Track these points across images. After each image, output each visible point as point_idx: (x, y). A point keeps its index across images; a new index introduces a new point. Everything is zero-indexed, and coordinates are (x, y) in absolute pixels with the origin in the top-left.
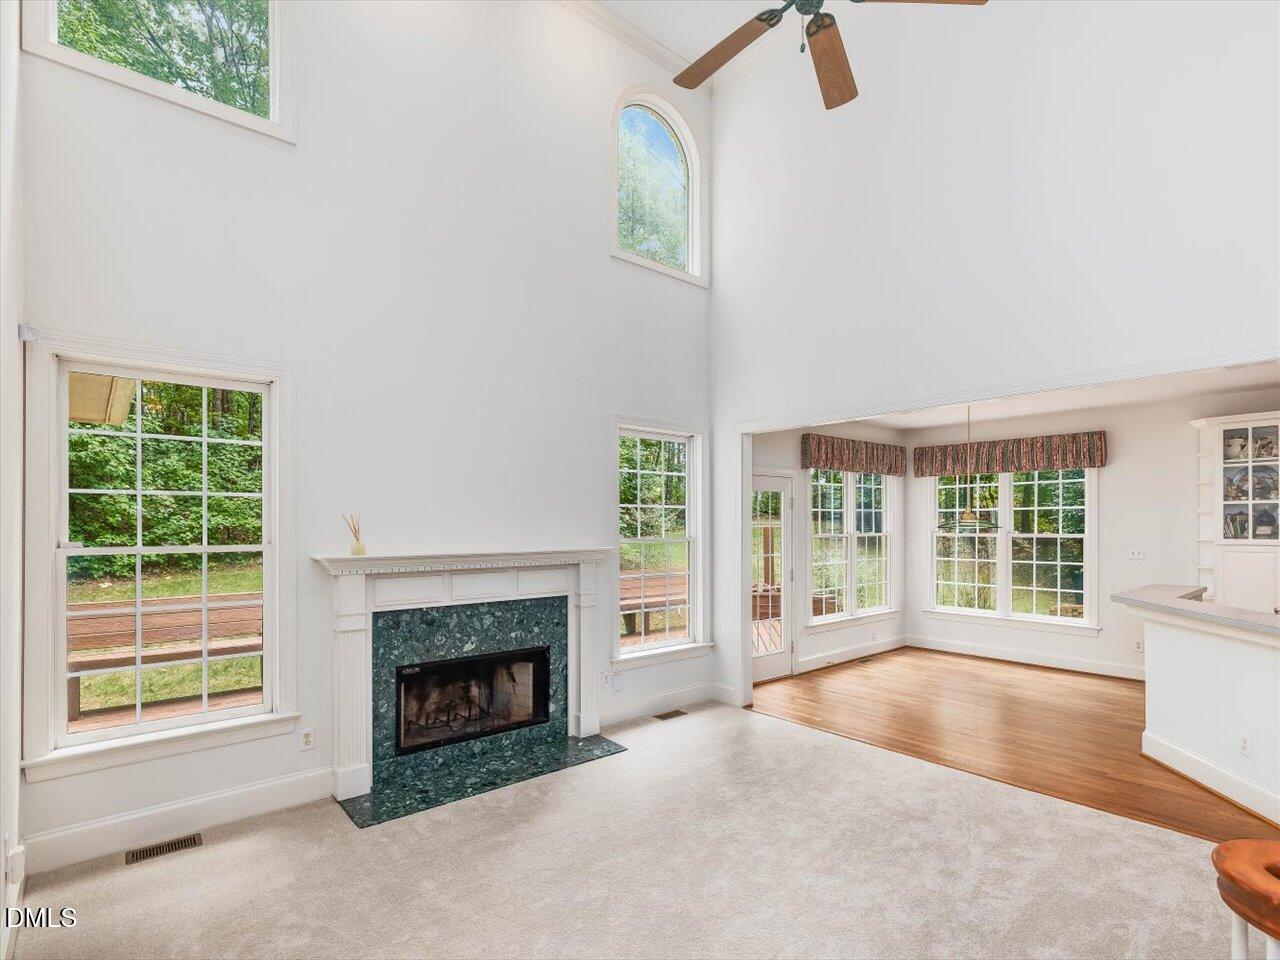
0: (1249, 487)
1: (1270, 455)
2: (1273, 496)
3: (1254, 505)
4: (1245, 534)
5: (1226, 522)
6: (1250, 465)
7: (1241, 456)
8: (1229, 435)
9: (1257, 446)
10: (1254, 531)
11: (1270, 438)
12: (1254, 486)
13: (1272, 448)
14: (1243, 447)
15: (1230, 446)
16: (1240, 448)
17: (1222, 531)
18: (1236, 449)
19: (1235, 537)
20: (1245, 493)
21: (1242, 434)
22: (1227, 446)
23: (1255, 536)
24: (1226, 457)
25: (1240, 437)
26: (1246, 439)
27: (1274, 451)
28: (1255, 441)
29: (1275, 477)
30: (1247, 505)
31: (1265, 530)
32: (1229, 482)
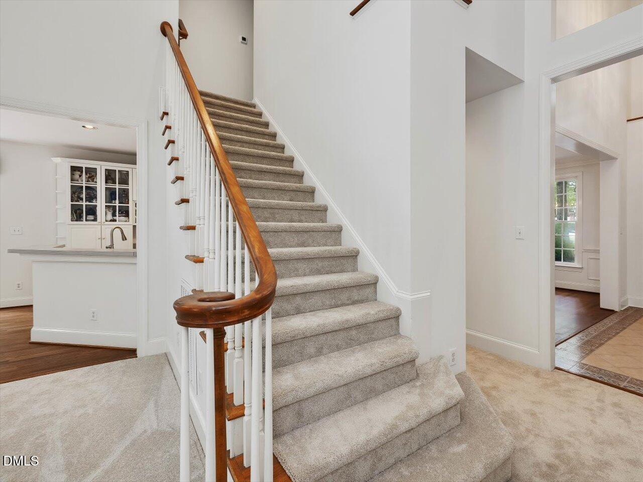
0: (84, 196)
1: (93, 181)
2: (94, 201)
3: (86, 205)
4: (82, 219)
5: (72, 213)
6: (84, 185)
7: (79, 180)
8: (74, 169)
9: (87, 176)
10: (86, 218)
11: (93, 174)
12: (86, 195)
13: (94, 179)
14: (80, 176)
15: (74, 175)
16: (78, 176)
17: (70, 218)
18: (77, 176)
19: (77, 220)
20: (82, 199)
21: (79, 169)
22: (72, 174)
23: (86, 220)
24: (72, 180)
25: (79, 171)
26: (82, 172)
27: (95, 180)
28: (86, 174)
29: (95, 193)
30: (82, 205)
31: (91, 217)
32: (73, 193)
